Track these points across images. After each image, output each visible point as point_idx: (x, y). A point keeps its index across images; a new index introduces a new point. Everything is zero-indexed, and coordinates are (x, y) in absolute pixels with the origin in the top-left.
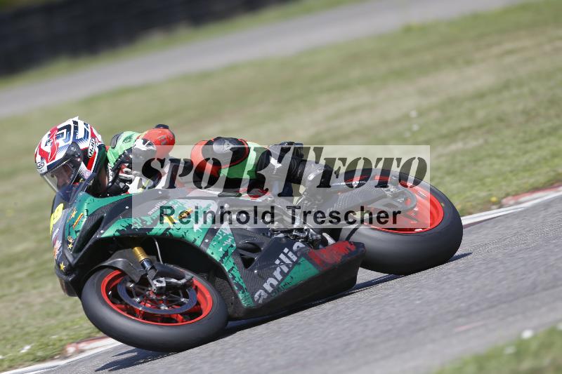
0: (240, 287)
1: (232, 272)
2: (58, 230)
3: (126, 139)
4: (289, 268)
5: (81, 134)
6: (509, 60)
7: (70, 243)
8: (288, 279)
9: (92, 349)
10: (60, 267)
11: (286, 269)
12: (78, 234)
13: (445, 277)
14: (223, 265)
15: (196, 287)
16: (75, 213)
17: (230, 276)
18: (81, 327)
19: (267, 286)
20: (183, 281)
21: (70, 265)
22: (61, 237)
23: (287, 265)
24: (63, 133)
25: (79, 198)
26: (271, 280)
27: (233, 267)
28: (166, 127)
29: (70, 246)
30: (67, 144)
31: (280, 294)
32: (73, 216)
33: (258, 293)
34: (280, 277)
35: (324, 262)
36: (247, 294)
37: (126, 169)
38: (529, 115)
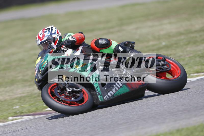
0: (99, 94)
1: (97, 88)
2: (37, 66)
4: (118, 88)
5: (53, 32)
7: (40, 72)
8: (117, 92)
10: (36, 80)
11: (117, 89)
12: (43, 69)
14: (94, 85)
15: (84, 92)
16: (43, 61)
17: (96, 90)
19: (109, 94)
20: (79, 90)
21: (39, 79)
22: (37, 69)
23: (118, 87)
24: (47, 31)
25: (46, 56)
26: (111, 92)
27: (98, 86)
28: (82, 33)
29: (40, 73)
30: (48, 35)
31: (114, 97)
33: (106, 96)
34: (114, 91)
35: (132, 87)
36: (102, 96)
37: (64, 47)
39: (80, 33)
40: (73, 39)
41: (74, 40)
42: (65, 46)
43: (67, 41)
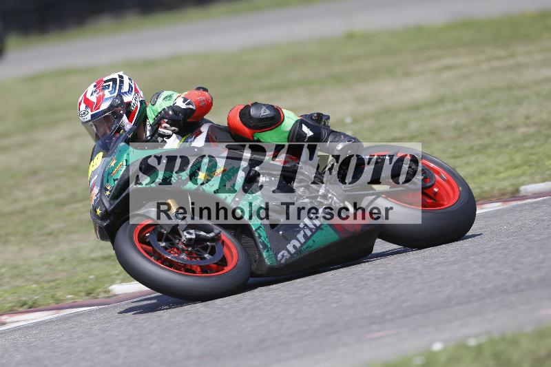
0: (265, 246)
1: (259, 231)
2: (96, 177)
3: (166, 97)
4: (312, 232)
5: (126, 88)
6: (447, 75)
7: (108, 190)
8: (310, 242)
9: (13, 322)
10: (96, 212)
11: (309, 233)
12: (116, 182)
13: (363, 283)
15: (223, 241)
16: (114, 162)
17: (257, 235)
18: (5, 299)
19: (290, 247)
20: (212, 235)
21: (106, 210)
22: (99, 184)
23: (311, 230)
24: (109, 85)
25: (118, 149)
26: (294, 242)
27: (260, 227)
28: (205, 90)
29: (108, 193)
30: (112, 95)
31: (302, 255)
32: (113, 164)
33: (281, 253)
34: (303, 240)
36: (271, 253)
37: (164, 125)
38: (460, 131)
39: (199, 89)
40: (187, 104)
41: (191, 106)
42: (167, 123)
43: (173, 111)
